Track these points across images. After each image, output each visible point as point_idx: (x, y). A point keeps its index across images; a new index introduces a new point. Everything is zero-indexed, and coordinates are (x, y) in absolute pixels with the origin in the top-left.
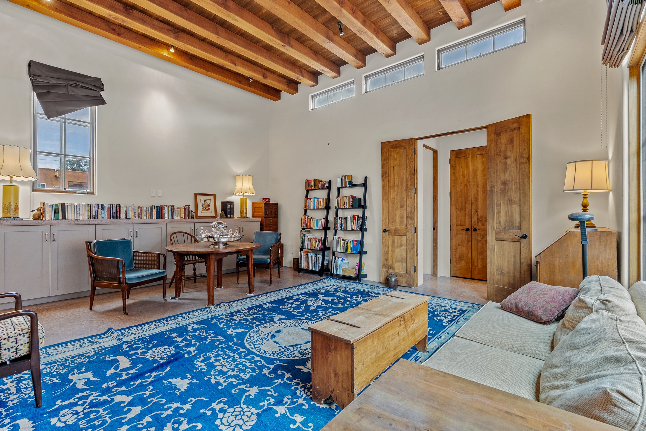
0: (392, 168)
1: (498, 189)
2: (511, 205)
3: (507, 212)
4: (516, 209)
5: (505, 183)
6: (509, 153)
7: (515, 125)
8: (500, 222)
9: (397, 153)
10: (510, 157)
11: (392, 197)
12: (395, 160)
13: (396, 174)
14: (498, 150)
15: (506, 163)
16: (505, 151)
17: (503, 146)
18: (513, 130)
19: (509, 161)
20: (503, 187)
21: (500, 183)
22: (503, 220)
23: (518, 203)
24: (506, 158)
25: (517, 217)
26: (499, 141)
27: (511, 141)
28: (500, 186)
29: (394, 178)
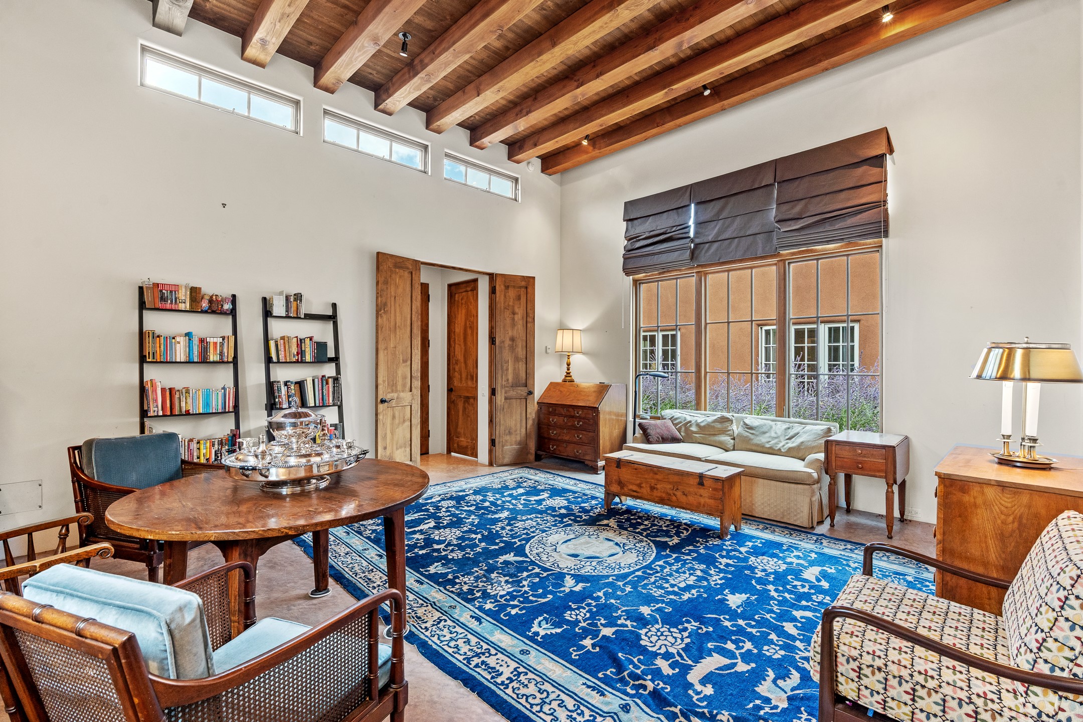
0: (393, 299)
1: (506, 345)
2: (518, 362)
3: (514, 369)
4: (522, 366)
5: (513, 339)
6: (517, 310)
7: (523, 283)
8: (508, 380)
9: (400, 277)
10: (517, 314)
11: (392, 346)
12: (397, 287)
13: (398, 310)
14: (507, 304)
15: (513, 319)
16: (513, 306)
17: (512, 300)
18: (520, 287)
19: (516, 317)
20: (511, 343)
21: (508, 339)
22: (510, 377)
23: (524, 360)
24: (514, 313)
25: (523, 374)
26: (507, 294)
27: (519, 298)
28: (508, 342)
29: (395, 316)
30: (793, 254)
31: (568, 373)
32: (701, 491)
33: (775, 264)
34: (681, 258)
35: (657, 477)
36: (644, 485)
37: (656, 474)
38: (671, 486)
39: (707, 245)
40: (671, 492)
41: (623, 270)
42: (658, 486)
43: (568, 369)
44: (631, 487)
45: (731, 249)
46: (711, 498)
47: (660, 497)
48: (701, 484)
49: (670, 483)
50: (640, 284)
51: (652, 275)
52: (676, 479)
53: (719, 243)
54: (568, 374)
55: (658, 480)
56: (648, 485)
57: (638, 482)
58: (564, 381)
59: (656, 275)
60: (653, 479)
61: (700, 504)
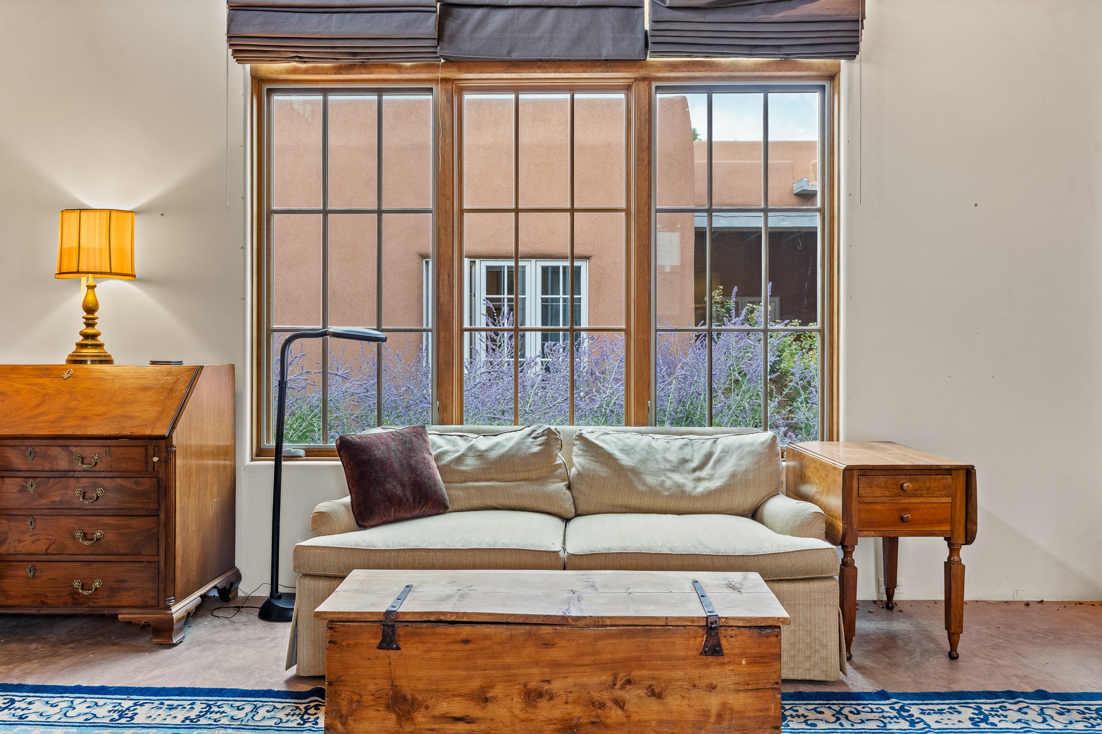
30: (674, 67)
31: (86, 336)
32: (715, 673)
33: (628, 88)
34: (409, 33)
35: (554, 654)
36: (497, 691)
37: (548, 645)
38: (606, 677)
39: (479, 13)
40: (606, 696)
41: (230, 38)
42: (557, 685)
43: (90, 323)
44: (444, 707)
45: (538, 33)
46: (744, 687)
47: (563, 720)
48: (713, 650)
49: (601, 666)
50: (270, 91)
51: (316, 71)
52: (624, 648)
53: (510, 12)
54: (90, 338)
55: (556, 665)
56: (516, 689)
57: (476, 684)
58: (75, 360)
59: (325, 71)
60: (537, 663)
61: (706, 713)
